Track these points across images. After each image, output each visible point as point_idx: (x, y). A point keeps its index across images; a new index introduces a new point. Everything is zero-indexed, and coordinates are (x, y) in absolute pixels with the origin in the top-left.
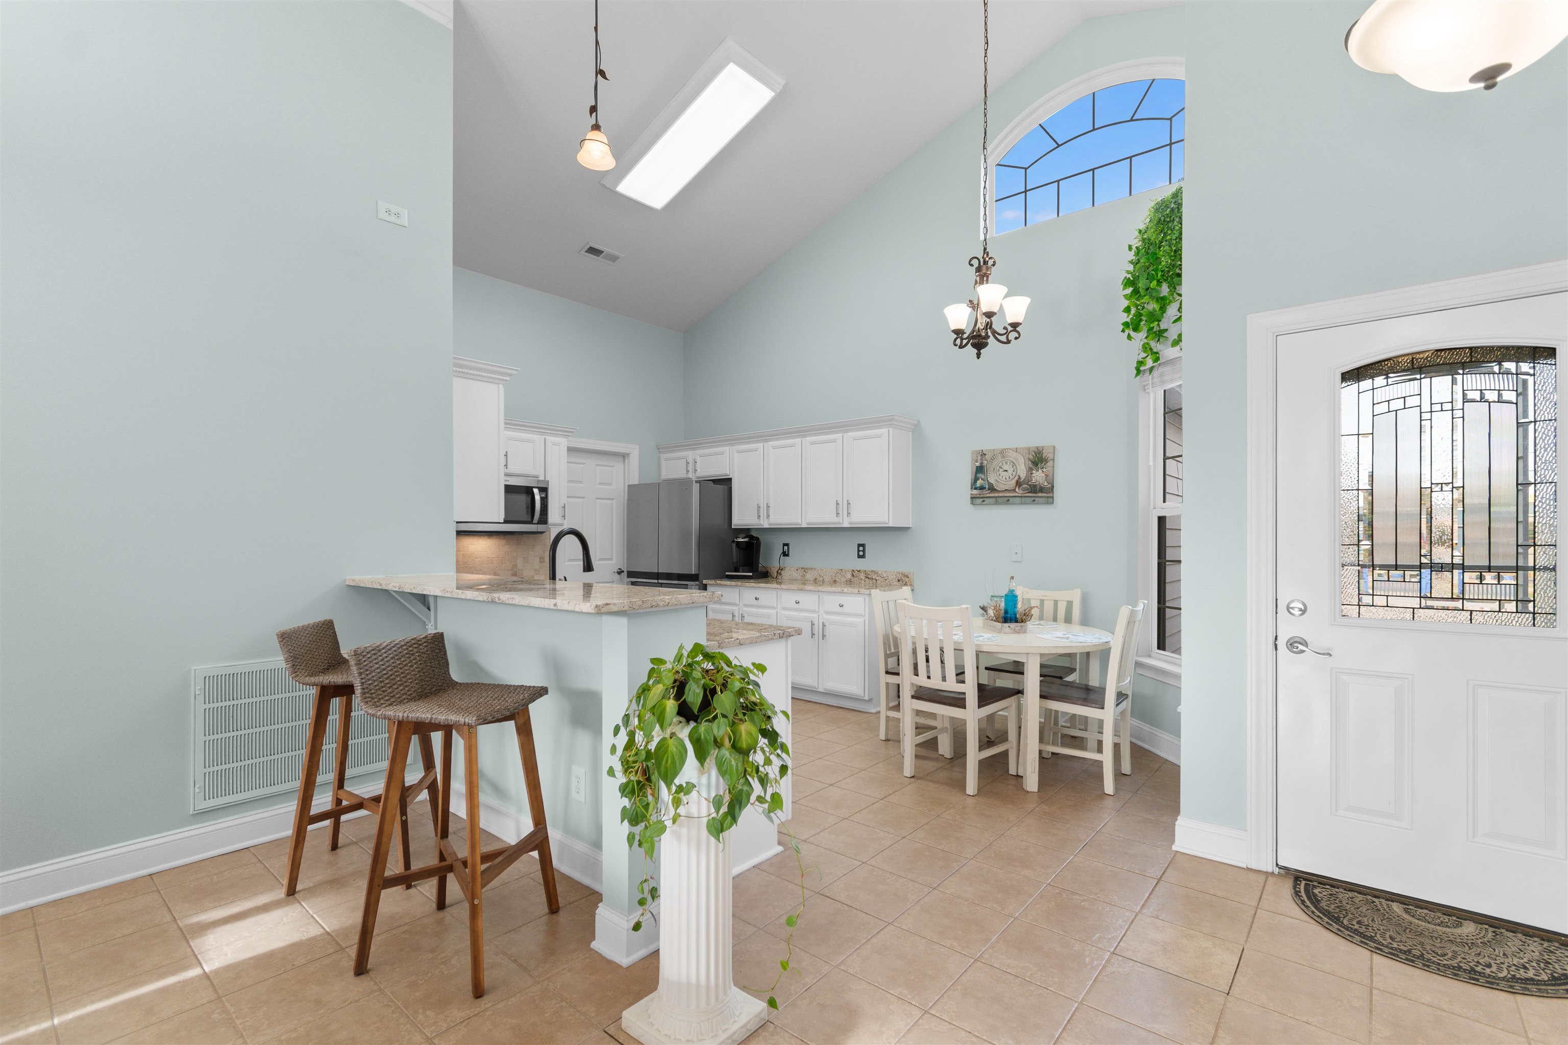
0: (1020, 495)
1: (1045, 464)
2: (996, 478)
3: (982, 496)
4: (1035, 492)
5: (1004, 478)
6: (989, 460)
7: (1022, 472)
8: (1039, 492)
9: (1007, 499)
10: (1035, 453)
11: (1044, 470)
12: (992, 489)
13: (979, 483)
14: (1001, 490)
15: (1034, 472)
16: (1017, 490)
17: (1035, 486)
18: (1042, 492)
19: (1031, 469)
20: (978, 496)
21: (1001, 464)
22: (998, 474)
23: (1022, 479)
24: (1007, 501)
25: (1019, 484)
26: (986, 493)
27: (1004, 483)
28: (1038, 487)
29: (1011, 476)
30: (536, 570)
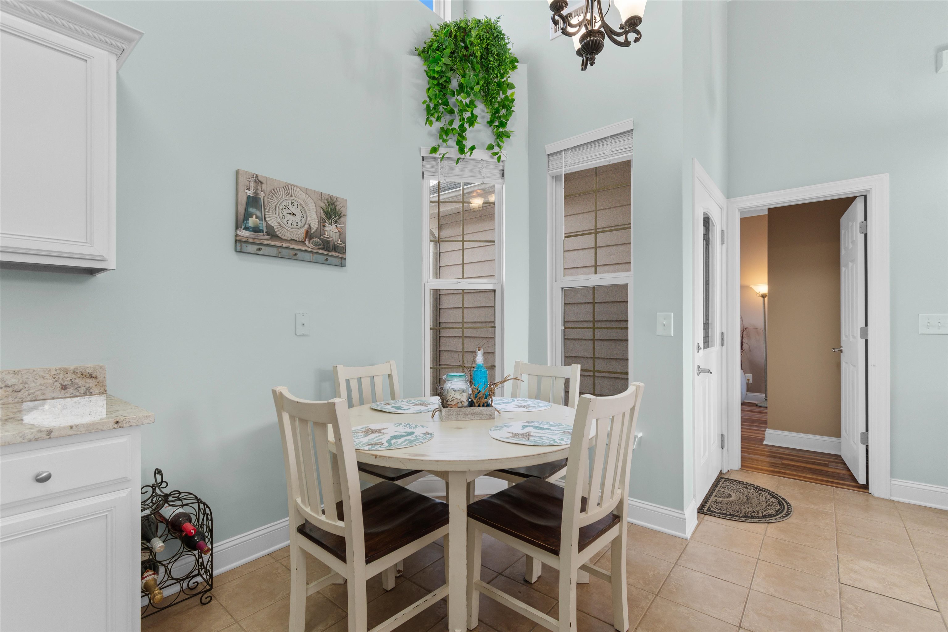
0: (310, 250)
1: (339, 219)
2: (279, 221)
3: (256, 241)
4: (328, 249)
5: (290, 223)
6: (267, 193)
7: (314, 223)
8: (332, 251)
9: (295, 252)
10: (328, 201)
11: (338, 225)
12: (272, 234)
13: (252, 221)
14: (286, 238)
15: (327, 225)
16: (307, 242)
17: (328, 242)
18: (335, 251)
19: (323, 221)
20: (251, 240)
21: (285, 203)
22: (281, 216)
23: (313, 231)
24: (294, 256)
25: (309, 235)
26: (263, 238)
27: (291, 230)
28: (331, 244)
29: (299, 223)
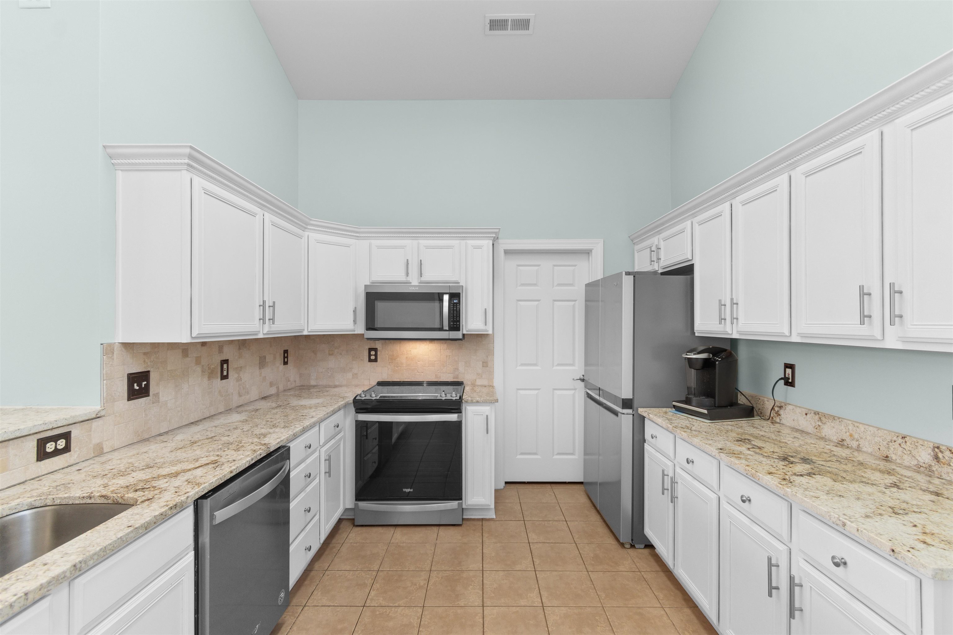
30: (478, 374)
